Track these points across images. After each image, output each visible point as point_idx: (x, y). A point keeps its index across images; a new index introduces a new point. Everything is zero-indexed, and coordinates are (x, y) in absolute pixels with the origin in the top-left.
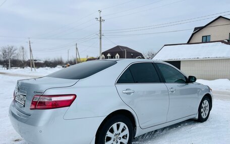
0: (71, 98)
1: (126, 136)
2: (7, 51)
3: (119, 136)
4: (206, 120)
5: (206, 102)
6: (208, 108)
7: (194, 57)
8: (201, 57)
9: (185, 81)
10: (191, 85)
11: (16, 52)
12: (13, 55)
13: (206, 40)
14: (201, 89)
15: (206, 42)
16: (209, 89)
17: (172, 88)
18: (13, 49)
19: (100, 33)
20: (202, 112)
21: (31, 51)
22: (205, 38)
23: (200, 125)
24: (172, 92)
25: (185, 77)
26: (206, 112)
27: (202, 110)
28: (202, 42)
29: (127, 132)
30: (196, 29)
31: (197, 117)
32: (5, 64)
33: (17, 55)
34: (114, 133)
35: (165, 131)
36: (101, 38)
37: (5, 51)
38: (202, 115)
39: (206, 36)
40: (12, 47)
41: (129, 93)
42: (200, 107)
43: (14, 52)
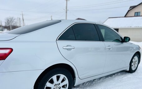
0: (7, 51)
1: (66, 85)
2: (10, 20)
3: (59, 86)
4: (134, 71)
5: (136, 58)
6: (137, 63)
7: (128, 26)
8: (133, 26)
9: (121, 40)
10: (125, 44)
11: (15, 20)
12: (13, 23)
13: (137, 15)
14: (133, 48)
15: (137, 16)
16: (139, 48)
17: (109, 46)
18: (13, 19)
19: (66, 9)
20: (132, 66)
21: (23, 20)
22: (136, 14)
23: (130, 75)
24: (109, 49)
25: (121, 38)
26: (135, 65)
27: (132, 64)
28: (135, 16)
29: (66, 82)
30: (131, 7)
31: (128, 70)
32: (9, 28)
33: (16, 23)
34: (54, 84)
35: (102, 79)
36: (66, 12)
37: (8, 20)
38: (132, 67)
39: (137, 12)
40: (13, 18)
41: (70, 49)
42: (131, 62)
43: (14, 21)
